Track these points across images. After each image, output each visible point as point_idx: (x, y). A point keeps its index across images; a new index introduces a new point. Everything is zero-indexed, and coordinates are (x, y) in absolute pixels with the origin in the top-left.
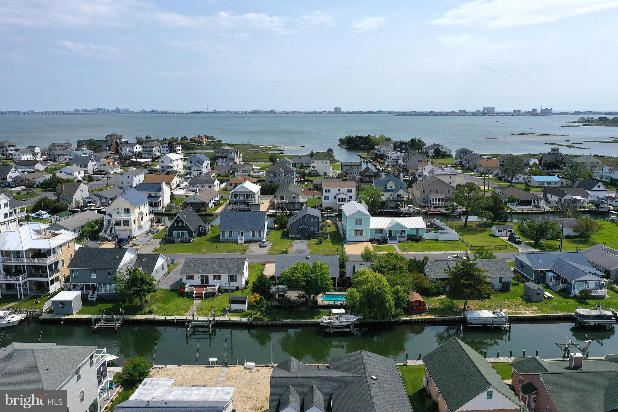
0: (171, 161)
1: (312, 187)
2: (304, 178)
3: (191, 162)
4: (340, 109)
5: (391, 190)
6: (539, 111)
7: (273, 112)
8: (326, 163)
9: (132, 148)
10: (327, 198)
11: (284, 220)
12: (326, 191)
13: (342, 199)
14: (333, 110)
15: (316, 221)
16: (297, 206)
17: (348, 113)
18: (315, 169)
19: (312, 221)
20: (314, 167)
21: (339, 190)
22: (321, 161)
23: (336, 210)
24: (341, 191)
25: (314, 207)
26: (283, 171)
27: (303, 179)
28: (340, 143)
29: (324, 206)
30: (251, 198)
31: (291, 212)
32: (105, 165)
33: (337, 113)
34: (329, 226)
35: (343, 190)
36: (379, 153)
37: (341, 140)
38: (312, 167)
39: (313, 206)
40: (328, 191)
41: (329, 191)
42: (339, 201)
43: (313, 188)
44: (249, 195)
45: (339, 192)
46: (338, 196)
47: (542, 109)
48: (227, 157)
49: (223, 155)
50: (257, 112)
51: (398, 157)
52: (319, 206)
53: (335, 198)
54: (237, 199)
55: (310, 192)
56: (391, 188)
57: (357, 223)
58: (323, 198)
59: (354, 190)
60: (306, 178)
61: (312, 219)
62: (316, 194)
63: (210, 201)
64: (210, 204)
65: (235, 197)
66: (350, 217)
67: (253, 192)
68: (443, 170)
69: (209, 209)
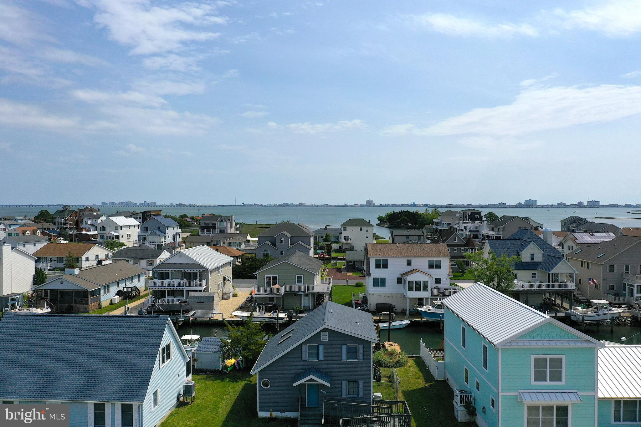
0: (117, 228)
1: (343, 267)
2: (330, 255)
3: (147, 229)
4: (372, 201)
5: (531, 265)
6: (585, 204)
7: (302, 205)
8: (367, 231)
9: (96, 221)
10: (380, 282)
11: (253, 347)
12: (378, 266)
13: (418, 283)
14: (365, 203)
15: (360, 356)
16: (307, 302)
17: (381, 205)
18: (349, 241)
19: (344, 357)
20: (346, 238)
21: (409, 263)
22: (358, 228)
23: (403, 312)
24: (414, 265)
25: (349, 304)
26: (289, 235)
27: (327, 256)
28: (379, 222)
29: (373, 302)
30: (198, 281)
31: (290, 316)
32: (17, 235)
33: (370, 206)
34: (399, 364)
35: (421, 263)
36: (439, 227)
37: (380, 219)
38: (343, 238)
39: (347, 301)
40: (381, 264)
41: (385, 266)
42: (411, 289)
43: (345, 268)
44: (195, 274)
45: (409, 268)
46: (410, 278)
47: (588, 202)
48: (215, 227)
49: (210, 224)
50: (286, 205)
51: (476, 228)
52: (360, 302)
53: (399, 281)
54: (164, 284)
55: (339, 274)
56: (532, 258)
57: (540, 376)
58: (369, 281)
59: (446, 263)
60: (333, 255)
61: (344, 349)
62: (351, 278)
63: (107, 288)
64: (106, 295)
65: (161, 278)
66: (509, 346)
67: (202, 267)
68: (592, 235)
69: (100, 307)
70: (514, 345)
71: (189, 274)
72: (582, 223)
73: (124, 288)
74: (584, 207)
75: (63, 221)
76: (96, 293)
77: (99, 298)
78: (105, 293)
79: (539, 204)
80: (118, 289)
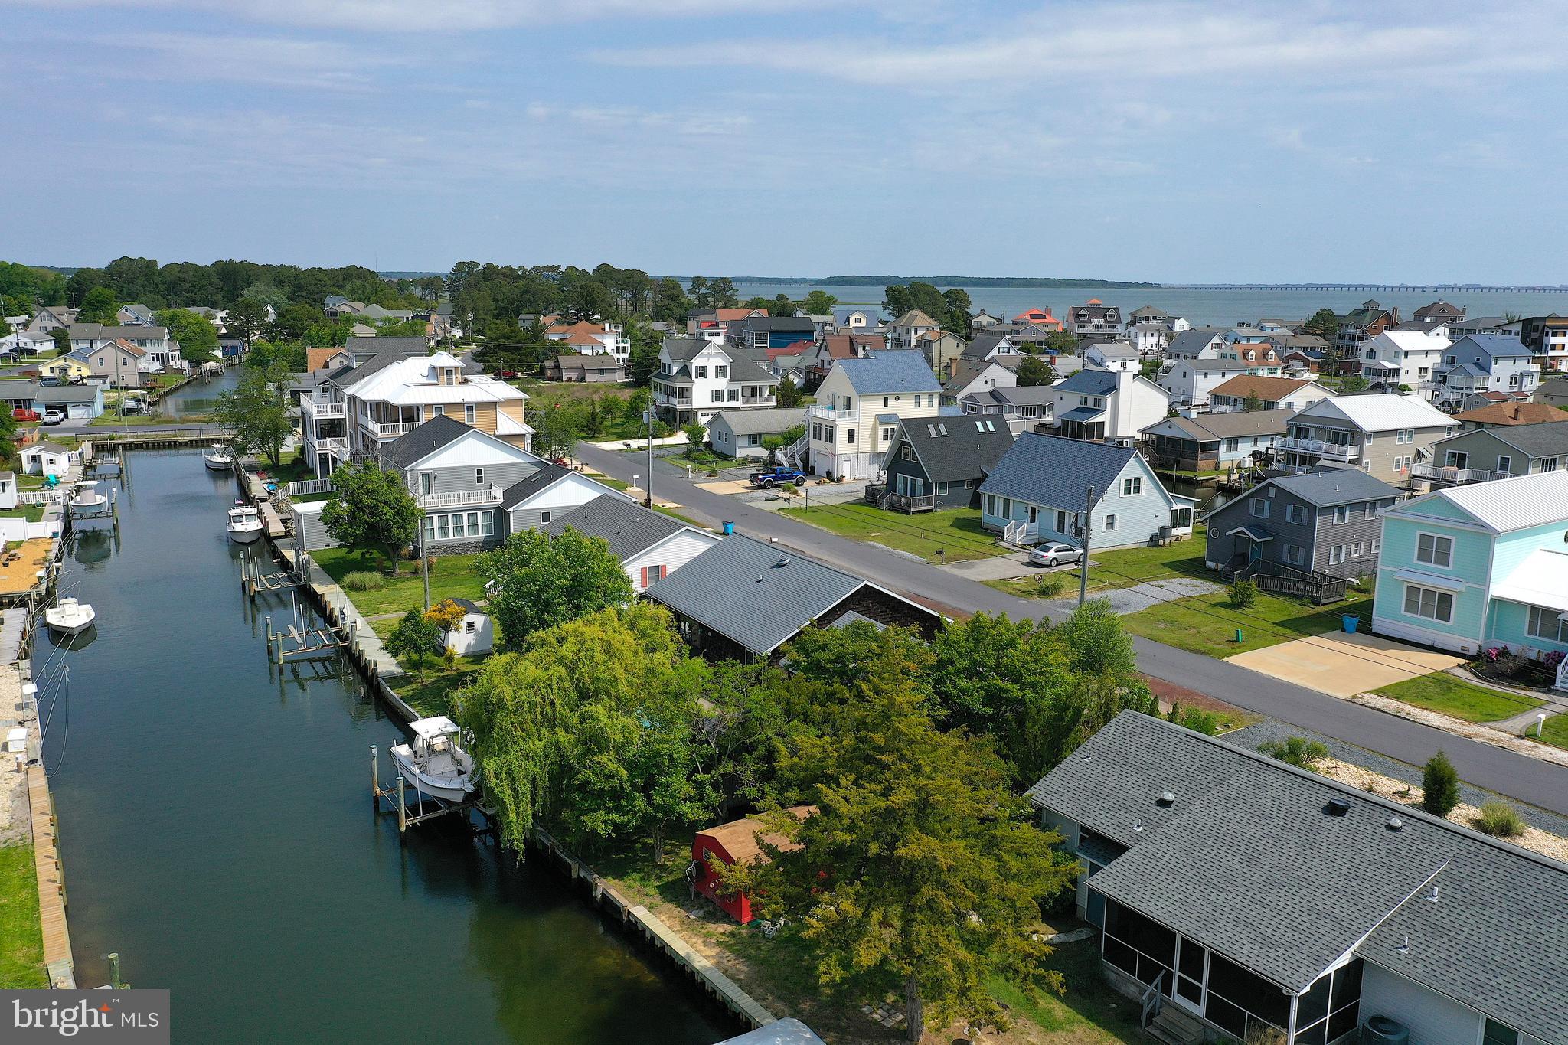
0: (1397, 354)
3: (1453, 359)
15: (1305, 521)
19: (1288, 518)
30: (1345, 446)
32: (1234, 357)
44: (1345, 436)
54: (1296, 445)
57: (1424, 554)
61: (1290, 509)
63: (1233, 443)
64: (1229, 453)
65: (1298, 437)
67: (1357, 427)
69: (1217, 468)
71: (1336, 434)
73: (1267, 448)
75: (1358, 332)
76: (1210, 447)
77: (1217, 456)
78: (1229, 449)
80: (1256, 449)
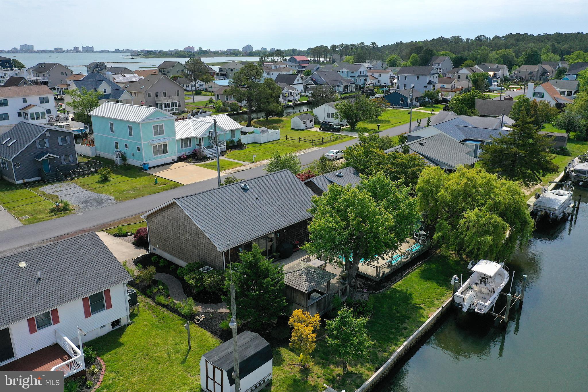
6: (81, 49)
10: (4, 117)
13: (37, 114)
15: (68, 142)
21: (25, 101)
24: (29, 102)
35: (34, 100)
40: (3, 103)
41: (6, 104)
45: (27, 104)
46: (30, 111)
47: (83, 47)
53: (20, 114)
56: (105, 92)
57: (156, 133)
59: (52, 98)
61: (59, 139)
66: (144, 122)
68: (124, 76)
70: (146, 122)
72: (103, 67)
74: (80, 52)
79: (35, 49)
